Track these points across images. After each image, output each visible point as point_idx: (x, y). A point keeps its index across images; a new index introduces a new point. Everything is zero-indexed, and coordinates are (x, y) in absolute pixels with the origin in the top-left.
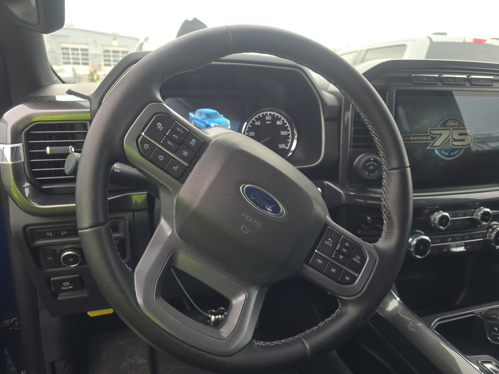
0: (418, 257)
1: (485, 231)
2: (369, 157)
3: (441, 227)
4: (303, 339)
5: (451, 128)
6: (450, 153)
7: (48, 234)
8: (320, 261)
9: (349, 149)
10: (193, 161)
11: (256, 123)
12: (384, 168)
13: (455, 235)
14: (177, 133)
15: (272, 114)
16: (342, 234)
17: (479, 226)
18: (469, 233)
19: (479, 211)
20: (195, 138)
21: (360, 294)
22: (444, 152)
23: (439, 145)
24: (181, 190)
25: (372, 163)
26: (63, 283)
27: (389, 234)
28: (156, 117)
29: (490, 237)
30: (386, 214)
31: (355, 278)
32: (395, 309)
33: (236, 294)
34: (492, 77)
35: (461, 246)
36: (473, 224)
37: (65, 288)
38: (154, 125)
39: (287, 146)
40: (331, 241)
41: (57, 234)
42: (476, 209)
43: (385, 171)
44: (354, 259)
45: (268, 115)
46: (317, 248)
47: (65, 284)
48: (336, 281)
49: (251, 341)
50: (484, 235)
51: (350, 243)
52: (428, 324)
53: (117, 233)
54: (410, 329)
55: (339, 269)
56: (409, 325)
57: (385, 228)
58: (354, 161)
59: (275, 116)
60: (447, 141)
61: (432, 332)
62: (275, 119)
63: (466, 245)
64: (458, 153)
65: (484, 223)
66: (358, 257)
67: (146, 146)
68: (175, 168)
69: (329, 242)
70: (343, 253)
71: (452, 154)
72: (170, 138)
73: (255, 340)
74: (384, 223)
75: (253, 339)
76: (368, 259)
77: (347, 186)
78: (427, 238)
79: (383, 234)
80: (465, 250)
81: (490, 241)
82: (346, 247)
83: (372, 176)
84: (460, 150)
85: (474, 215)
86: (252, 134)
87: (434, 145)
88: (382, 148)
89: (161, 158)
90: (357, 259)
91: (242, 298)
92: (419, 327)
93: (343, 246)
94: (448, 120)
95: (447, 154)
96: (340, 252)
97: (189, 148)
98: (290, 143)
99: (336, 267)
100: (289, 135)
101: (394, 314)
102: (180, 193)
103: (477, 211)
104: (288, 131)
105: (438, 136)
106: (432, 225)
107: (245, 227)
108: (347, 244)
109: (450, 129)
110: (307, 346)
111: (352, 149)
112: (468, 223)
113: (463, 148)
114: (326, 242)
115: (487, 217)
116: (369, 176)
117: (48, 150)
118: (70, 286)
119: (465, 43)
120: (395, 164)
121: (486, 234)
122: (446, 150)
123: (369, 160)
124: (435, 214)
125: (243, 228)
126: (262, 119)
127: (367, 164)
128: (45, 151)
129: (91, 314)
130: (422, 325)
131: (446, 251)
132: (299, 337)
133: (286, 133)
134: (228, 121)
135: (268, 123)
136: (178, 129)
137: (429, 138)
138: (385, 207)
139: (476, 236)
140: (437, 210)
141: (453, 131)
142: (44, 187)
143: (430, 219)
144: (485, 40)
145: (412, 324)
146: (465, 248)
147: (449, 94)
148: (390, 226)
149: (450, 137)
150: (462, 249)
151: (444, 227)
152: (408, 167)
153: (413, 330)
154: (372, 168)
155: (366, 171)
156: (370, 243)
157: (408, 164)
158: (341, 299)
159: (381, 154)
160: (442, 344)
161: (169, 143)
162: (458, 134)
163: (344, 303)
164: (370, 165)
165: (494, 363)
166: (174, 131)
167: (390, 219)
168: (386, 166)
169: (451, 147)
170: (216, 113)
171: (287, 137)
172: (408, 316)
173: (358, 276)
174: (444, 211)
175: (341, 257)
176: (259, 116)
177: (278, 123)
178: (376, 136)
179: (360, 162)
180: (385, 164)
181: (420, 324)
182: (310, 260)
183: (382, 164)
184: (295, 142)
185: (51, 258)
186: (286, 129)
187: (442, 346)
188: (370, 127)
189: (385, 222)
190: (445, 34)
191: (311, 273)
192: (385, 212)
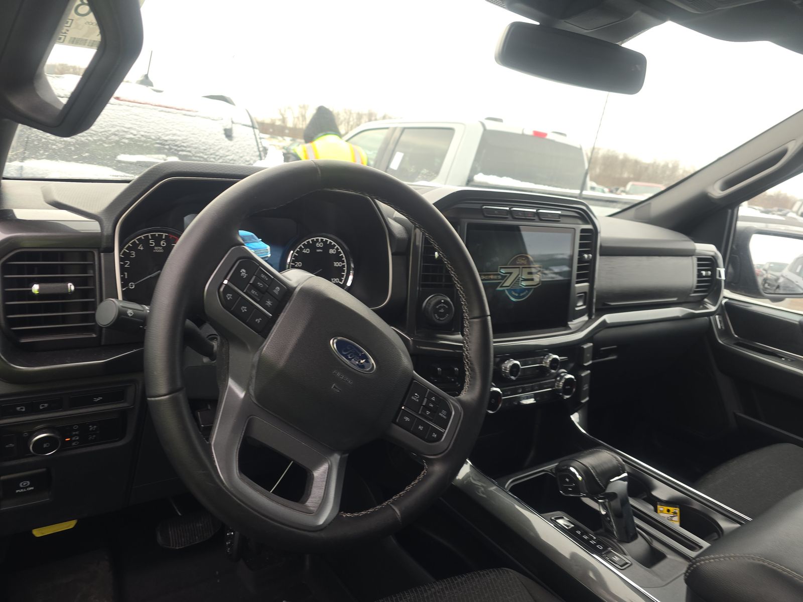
0: (490, 412)
1: (554, 380)
2: (439, 298)
3: (513, 378)
4: (391, 505)
5: (521, 266)
6: (519, 294)
7: (18, 408)
8: (407, 419)
9: (418, 288)
10: (277, 311)
11: (304, 251)
12: (466, 316)
13: (525, 386)
14: (263, 280)
15: (324, 240)
16: (428, 388)
17: (548, 375)
18: (538, 383)
19: (548, 358)
20: (279, 286)
21: (447, 451)
22: (514, 293)
23: (508, 285)
24: (265, 345)
25: (442, 305)
26: (20, 483)
27: (472, 385)
28: (240, 262)
29: (558, 386)
30: (468, 365)
31: (442, 434)
32: (467, 476)
33: (318, 464)
34: (559, 212)
35: (531, 398)
36: (542, 372)
37: (22, 490)
38: (238, 271)
39: (341, 280)
40: (417, 396)
41: (32, 409)
42: (545, 356)
43: (467, 319)
44: (440, 414)
45: (320, 241)
46: (404, 404)
47: (23, 484)
48: (424, 439)
49: (338, 514)
50: (552, 385)
51: (436, 397)
52: (501, 486)
53: (122, 402)
54: (482, 495)
55: (427, 426)
56: (480, 491)
57: (467, 380)
58: (423, 303)
59: (328, 243)
60: (517, 280)
61: (506, 495)
62: (327, 246)
63: (535, 396)
64: (527, 294)
65: (553, 371)
66: (444, 412)
67: (229, 296)
68: (258, 320)
69: (416, 397)
70: (430, 409)
71: (522, 295)
72: (254, 286)
73: (342, 512)
74: (466, 375)
75: (340, 511)
76: (453, 413)
77: (415, 332)
78: (498, 390)
79: (466, 387)
80: (535, 402)
81: (558, 391)
82: (433, 402)
83: (443, 320)
84: (529, 290)
85: (544, 362)
86: (299, 264)
87: (504, 285)
88: (464, 295)
89: (244, 309)
90: (443, 414)
91: (324, 467)
92: (491, 491)
93: (429, 401)
94: (518, 257)
95: (517, 295)
96: (427, 407)
97: (273, 297)
98: (345, 276)
99: (423, 424)
100: (343, 266)
101: (465, 482)
102: (264, 349)
103: (546, 358)
104: (343, 262)
105: (508, 275)
106: (504, 375)
107: (336, 386)
108: (433, 399)
109: (519, 268)
110: (398, 512)
111: (421, 289)
112: (537, 371)
113: (532, 288)
114: (413, 397)
115: (556, 365)
116: (439, 320)
117: (36, 288)
118: (30, 486)
119: (523, 135)
120: (476, 313)
121: (554, 382)
122: (515, 291)
123: (440, 302)
124: (506, 362)
125: (334, 387)
126: (312, 246)
127: (437, 307)
128: (30, 289)
129: (38, 533)
130: (497, 488)
131: (516, 403)
132: (387, 504)
133: (340, 264)
134: (268, 247)
135: (318, 251)
136: (263, 276)
137: (500, 277)
138: (467, 358)
139: (545, 386)
140: (508, 358)
141: (523, 269)
142: (23, 341)
143: (501, 368)
144: (545, 135)
145: (483, 489)
146: (535, 400)
147: (517, 229)
148: (473, 378)
149: (520, 276)
150: (532, 401)
151: (515, 376)
152: (488, 316)
153: (484, 496)
154: (442, 311)
155: (436, 315)
156: (454, 396)
157: (488, 313)
158: (427, 459)
159: (463, 301)
160: (517, 507)
161: (253, 292)
162: (527, 273)
163: (430, 462)
164: (441, 308)
165: (565, 518)
166: (259, 279)
167: (472, 370)
168: (468, 315)
169: (521, 287)
170: (252, 236)
171: (341, 269)
172: (479, 481)
173: (445, 432)
174: (515, 359)
175: (428, 413)
176: (308, 242)
177: (332, 251)
178: (458, 283)
179: (430, 304)
180: (467, 312)
181: (493, 488)
182: (396, 419)
183: (464, 312)
184: (351, 277)
185: (11, 445)
186: (340, 259)
187: (517, 509)
188: (453, 274)
189: (467, 373)
190: (500, 120)
191: (399, 432)
192: (467, 363)
